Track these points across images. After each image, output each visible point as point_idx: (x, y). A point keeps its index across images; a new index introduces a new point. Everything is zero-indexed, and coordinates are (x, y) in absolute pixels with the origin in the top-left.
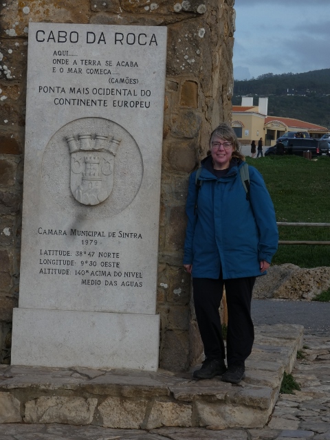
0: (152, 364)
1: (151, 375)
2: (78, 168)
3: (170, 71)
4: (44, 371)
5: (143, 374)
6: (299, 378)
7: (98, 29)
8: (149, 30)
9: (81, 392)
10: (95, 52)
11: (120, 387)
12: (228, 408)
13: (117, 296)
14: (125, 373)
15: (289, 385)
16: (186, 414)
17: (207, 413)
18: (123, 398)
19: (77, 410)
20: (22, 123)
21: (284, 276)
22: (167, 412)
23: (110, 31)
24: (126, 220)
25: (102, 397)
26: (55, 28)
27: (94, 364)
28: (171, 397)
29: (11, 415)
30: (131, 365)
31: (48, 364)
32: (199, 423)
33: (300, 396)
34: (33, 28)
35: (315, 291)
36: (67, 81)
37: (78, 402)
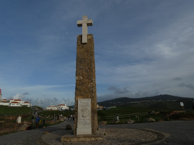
0: (91, 133)
1: (91, 135)
2: (83, 113)
3: (91, 103)
4: (80, 135)
5: (90, 134)
6: (106, 134)
7: (85, 99)
8: (89, 99)
9: (84, 137)
10: (84, 101)
11: (88, 136)
12: (99, 138)
13: (87, 126)
14: (88, 135)
15: (105, 134)
16: (95, 139)
17: (97, 139)
18: (88, 137)
19: (83, 139)
20: (77, 109)
21: (102, 122)
22: (93, 139)
23: (86, 99)
24: (88, 118)
25: (86, 138)
26: (80, 99)
27: (85, 134)
28: (93, 137)
29: (77, 140)
30: (89, 134)
31: (80, 134)
32: (96, 140)
33: (106, 136)
34: (78, 99)
35: (105, 124)
36: (81, 104)
37: (84, 138)
